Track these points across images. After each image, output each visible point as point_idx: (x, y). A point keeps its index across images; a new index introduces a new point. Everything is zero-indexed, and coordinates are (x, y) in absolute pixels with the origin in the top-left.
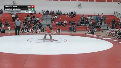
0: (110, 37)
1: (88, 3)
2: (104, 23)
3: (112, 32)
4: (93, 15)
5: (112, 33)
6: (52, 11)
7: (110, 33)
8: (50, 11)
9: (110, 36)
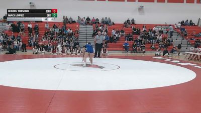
0: (191, 61)
1: (155, 4)
2: (181, 39)
3: (194, 53)
4: (163, 25)
5: (194, 55)
6: (95, 19)
7: (191, 55)
8: (91, 19)
9: (191, 59)
